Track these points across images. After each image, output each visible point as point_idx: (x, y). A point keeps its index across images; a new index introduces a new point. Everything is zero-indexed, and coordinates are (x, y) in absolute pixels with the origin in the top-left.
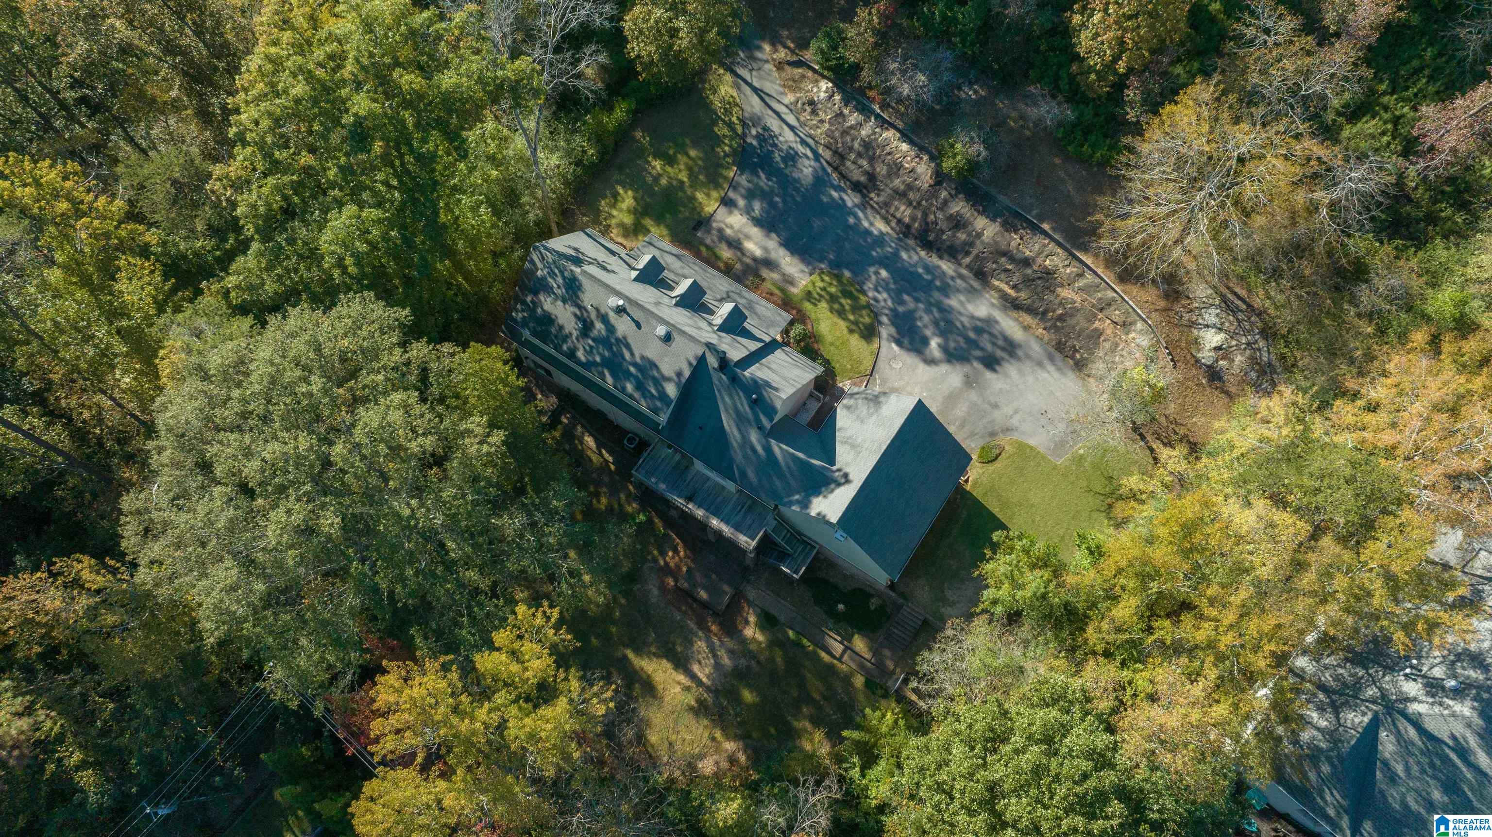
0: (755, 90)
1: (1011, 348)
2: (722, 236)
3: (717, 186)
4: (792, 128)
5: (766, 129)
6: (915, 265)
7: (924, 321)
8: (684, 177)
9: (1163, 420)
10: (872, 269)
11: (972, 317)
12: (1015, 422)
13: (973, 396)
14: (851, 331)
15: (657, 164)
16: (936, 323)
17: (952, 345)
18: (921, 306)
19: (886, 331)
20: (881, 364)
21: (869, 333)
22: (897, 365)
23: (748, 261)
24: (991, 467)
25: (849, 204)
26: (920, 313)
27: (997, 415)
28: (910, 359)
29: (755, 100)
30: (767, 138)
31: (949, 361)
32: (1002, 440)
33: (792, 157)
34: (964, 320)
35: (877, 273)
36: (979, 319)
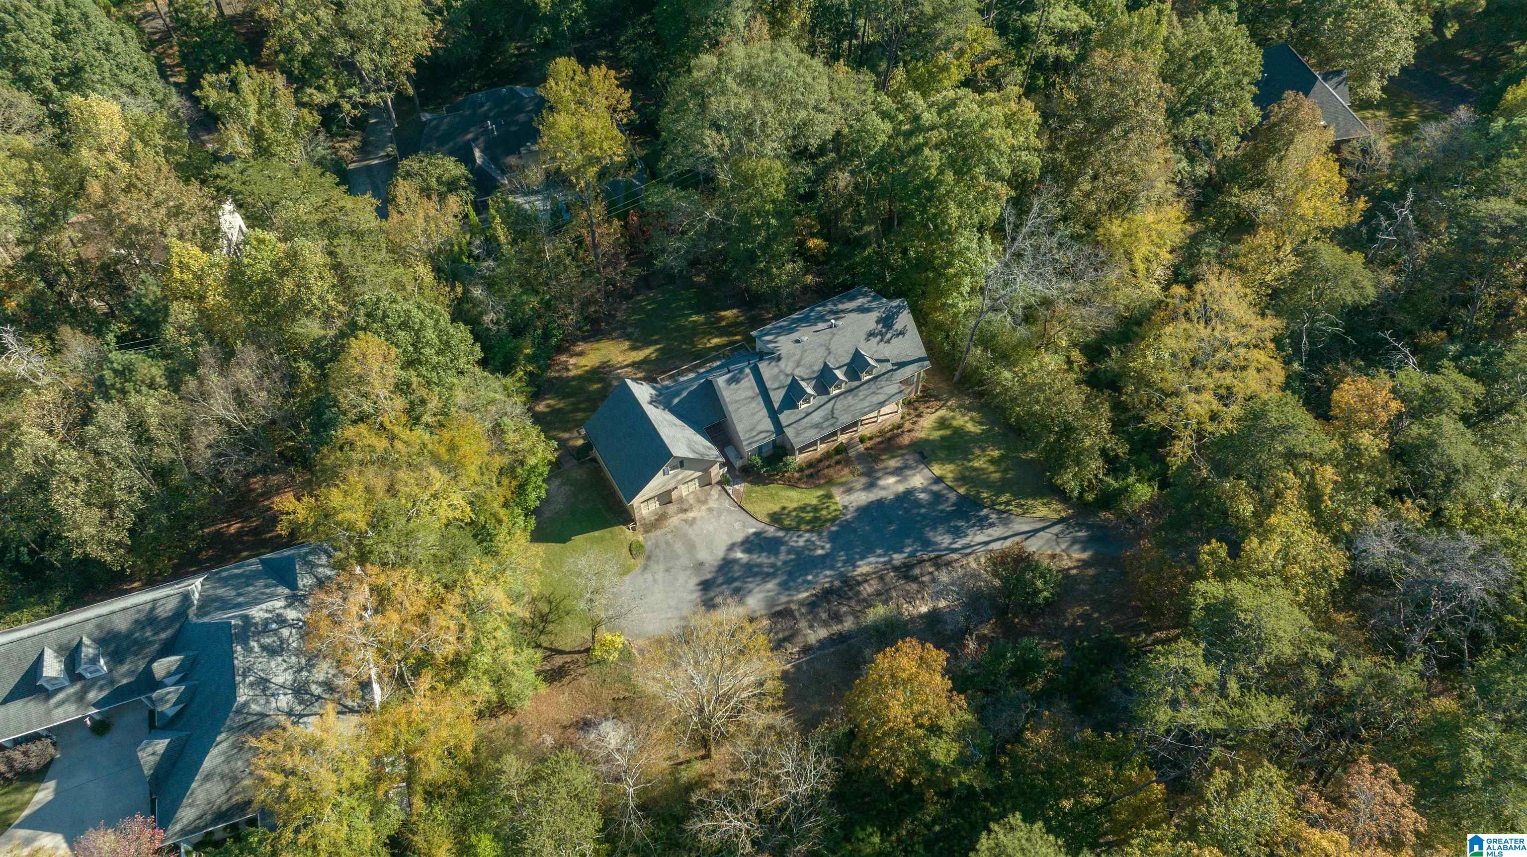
0: (1036, 531)
1: (709, 605)
2: (906, 467)
3: (956, 480)
4: (987, 543)
5: (992, 525)
6: (816, 576)
7: (763, 559)
8: (976, 464)
9: (581, 671)
10: (828, 546)
11: (750, 592)
12: (648, 576)
13: (684, 561)
14: (784, 508)
15: (996, 453)
16: (760, 565)
17: (736, 567)
18: (779, 564)
19: (771, 531)
20: (743, 515)
21: (775, 518)
22: (737, 525)
23: (880, 474)
24: (626, 546)
25: (895, 556)
26: (772, 559)
27: (661, 567)
28: (739, 537)
29: (1026, 528)
30: (983, 523)
31: (724, 559)
32: (640, 561)
33: (957, 533)
34: (751, 586)
35: (823, 548)
36: (744, 596)
